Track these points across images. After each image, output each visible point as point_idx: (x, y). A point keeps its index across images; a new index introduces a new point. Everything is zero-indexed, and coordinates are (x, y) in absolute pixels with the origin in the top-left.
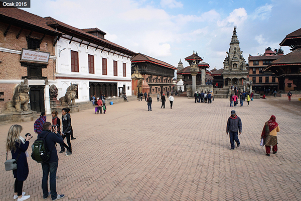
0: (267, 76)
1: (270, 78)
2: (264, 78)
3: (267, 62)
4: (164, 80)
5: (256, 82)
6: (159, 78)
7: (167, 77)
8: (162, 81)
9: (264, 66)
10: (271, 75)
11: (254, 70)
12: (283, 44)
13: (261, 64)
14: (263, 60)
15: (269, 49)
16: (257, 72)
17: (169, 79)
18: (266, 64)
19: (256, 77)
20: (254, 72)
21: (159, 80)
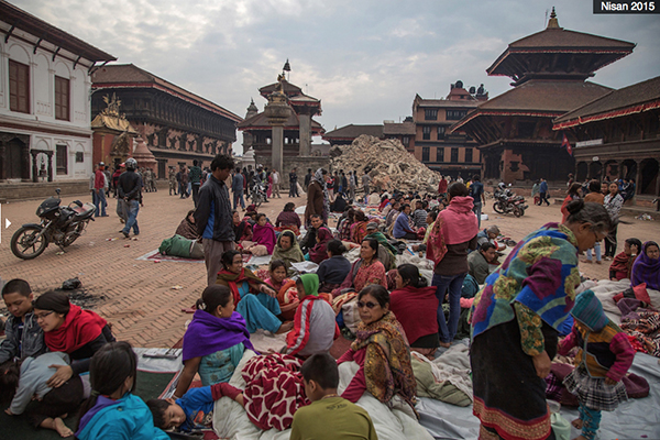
0: (455, 147)
1: (462, 151)
2: (448, 151)
3: (456, 114)
4: (207, 146)
5: (431, 160)
6: (191, 138)
7: (216, 138)
8: (200, 148)
9: (449, 122)
10: (464, 145)
11: (427, 130)
12: (494, 71)
13: (441, 118)
14: (447, 109)
15: (459, 84)
16: (434, 137)
17: (219, 144)
18: (453, 118)
19: (431, 148)
20: (427, 136)
21: (191, 144)
